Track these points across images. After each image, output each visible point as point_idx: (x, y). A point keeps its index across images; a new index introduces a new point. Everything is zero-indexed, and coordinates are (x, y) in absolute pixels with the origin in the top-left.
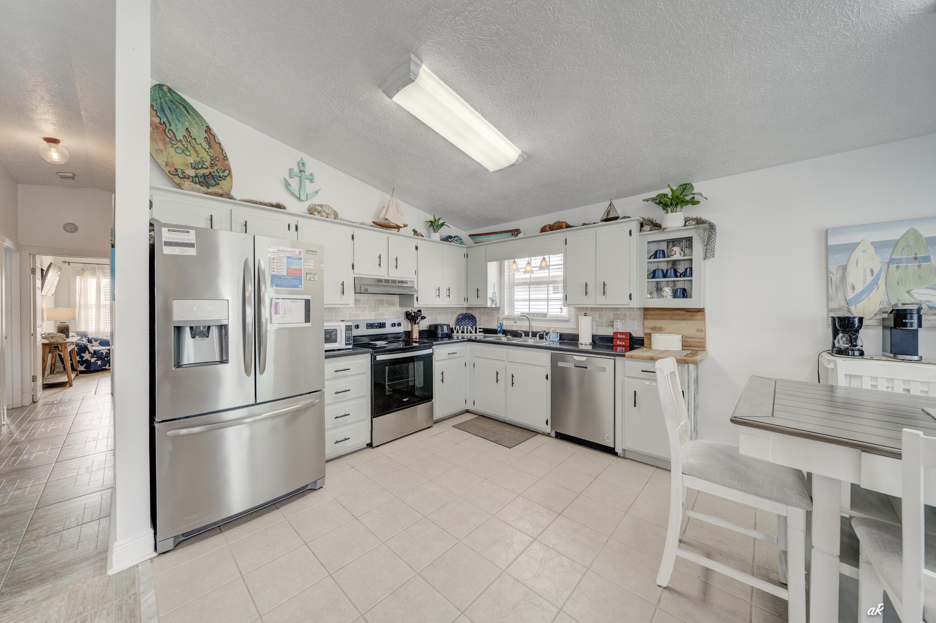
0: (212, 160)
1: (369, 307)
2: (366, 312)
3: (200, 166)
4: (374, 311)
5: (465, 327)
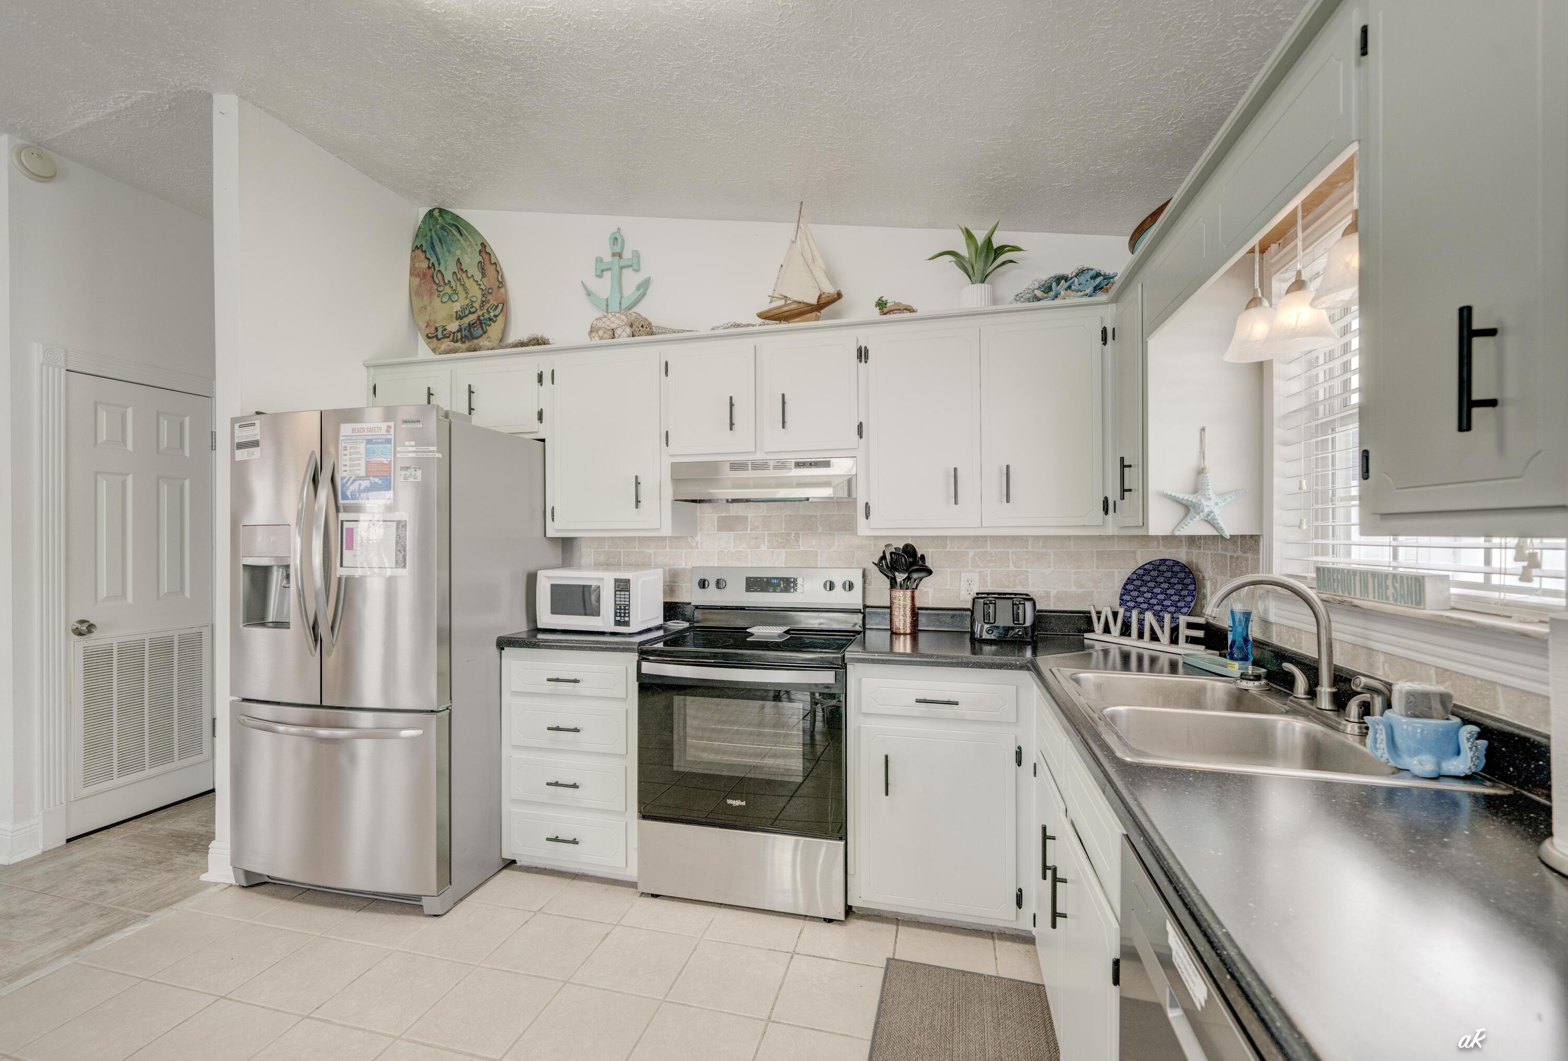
0: (483, 295)
3: (467, 312)
5: (1135, 613)
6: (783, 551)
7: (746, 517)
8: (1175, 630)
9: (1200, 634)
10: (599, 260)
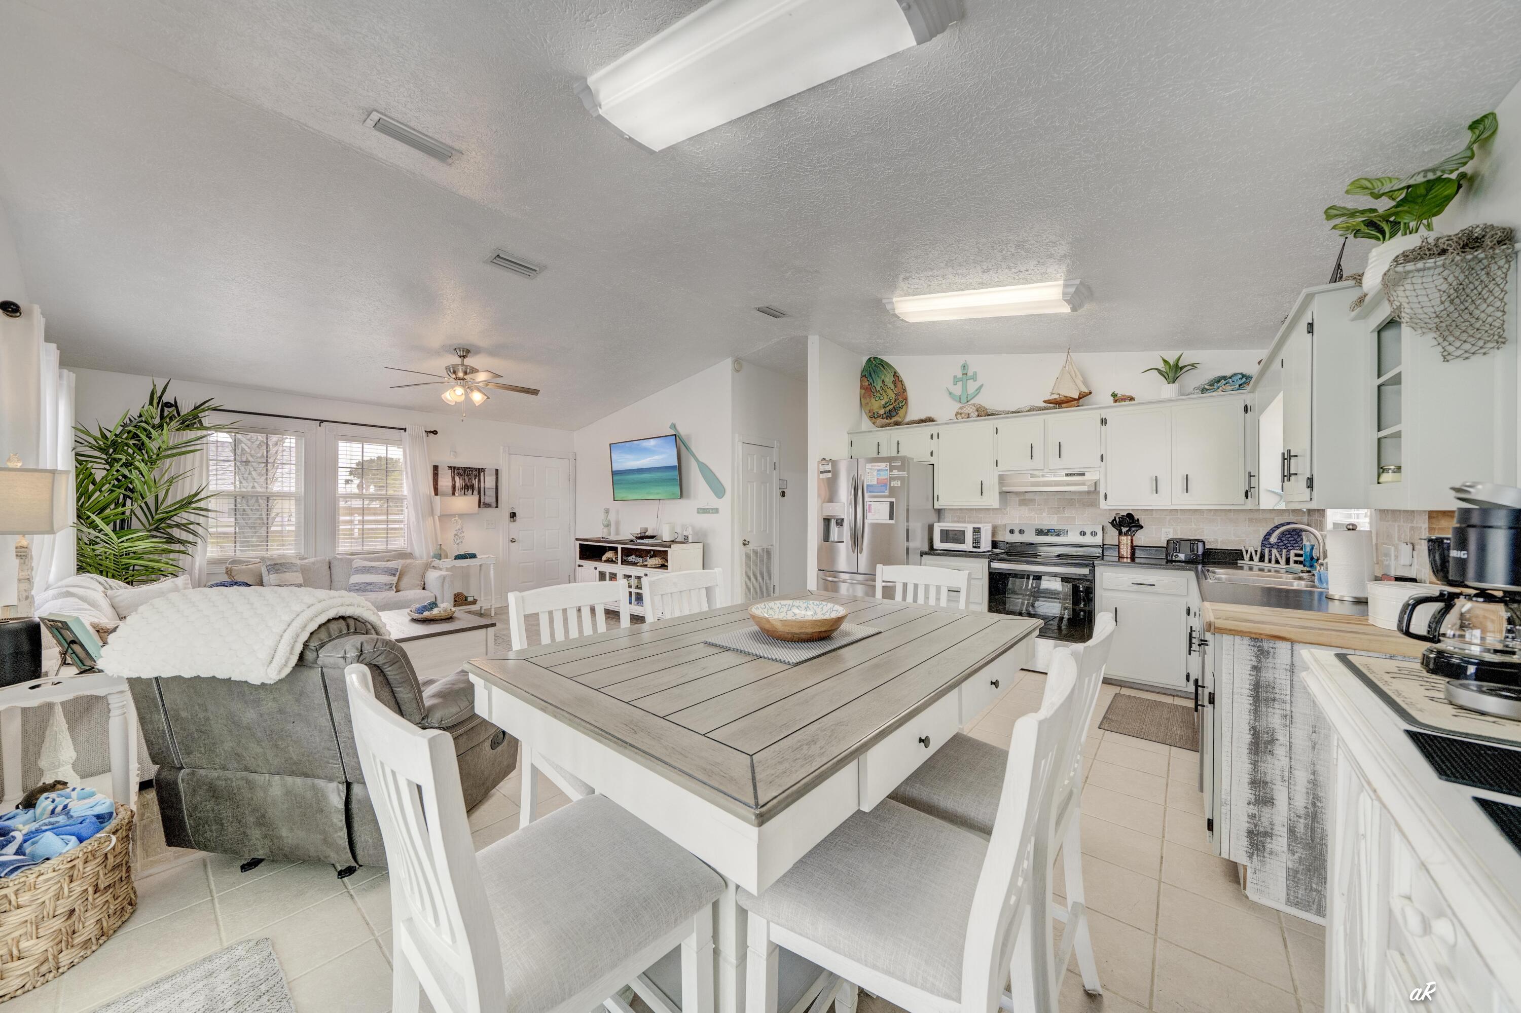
0: (896, 396)
3: (888, 404)
5: (1267, 551)
6: (1056, 516)
8: (1288, 557)
10: (955, 377)
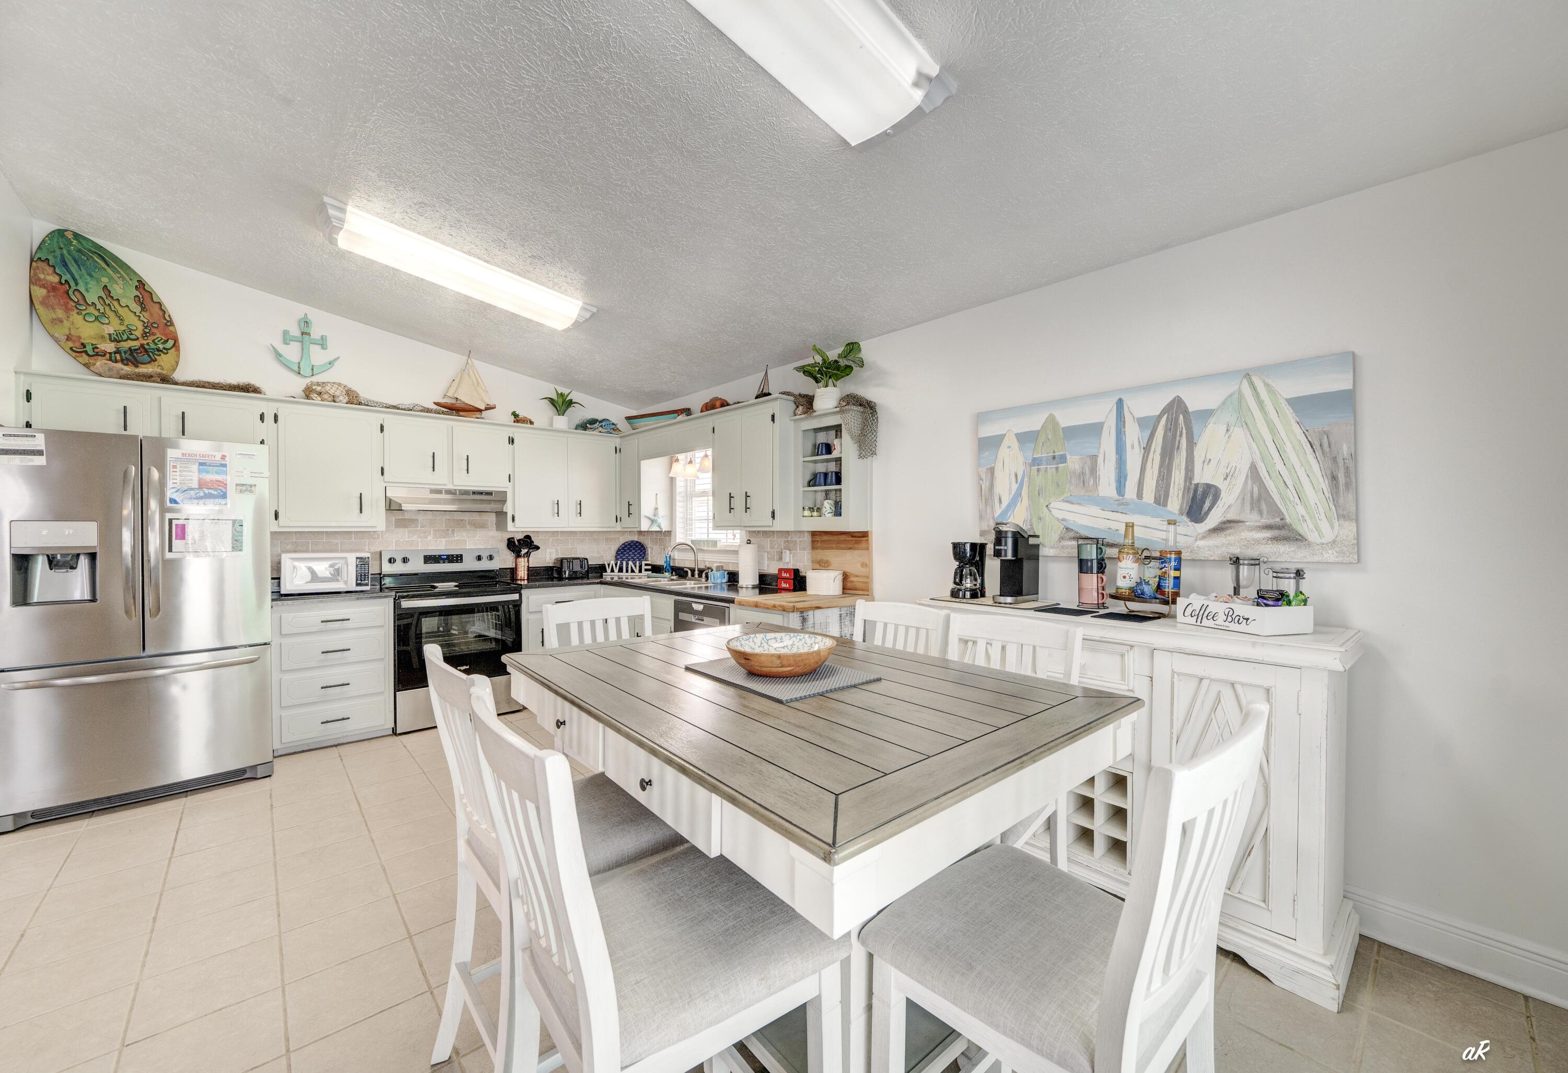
0: (146, 327)
1: (434, 530)
2: (429, 538)
3: (125, 337)
4: (444, 538)
5: (624, 563)
7: (417, 520)
8: (640, 567)
9: (650, 567)
10: (287, 332)
